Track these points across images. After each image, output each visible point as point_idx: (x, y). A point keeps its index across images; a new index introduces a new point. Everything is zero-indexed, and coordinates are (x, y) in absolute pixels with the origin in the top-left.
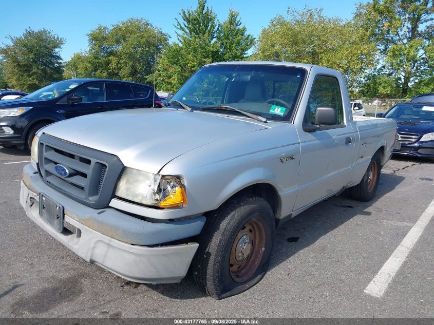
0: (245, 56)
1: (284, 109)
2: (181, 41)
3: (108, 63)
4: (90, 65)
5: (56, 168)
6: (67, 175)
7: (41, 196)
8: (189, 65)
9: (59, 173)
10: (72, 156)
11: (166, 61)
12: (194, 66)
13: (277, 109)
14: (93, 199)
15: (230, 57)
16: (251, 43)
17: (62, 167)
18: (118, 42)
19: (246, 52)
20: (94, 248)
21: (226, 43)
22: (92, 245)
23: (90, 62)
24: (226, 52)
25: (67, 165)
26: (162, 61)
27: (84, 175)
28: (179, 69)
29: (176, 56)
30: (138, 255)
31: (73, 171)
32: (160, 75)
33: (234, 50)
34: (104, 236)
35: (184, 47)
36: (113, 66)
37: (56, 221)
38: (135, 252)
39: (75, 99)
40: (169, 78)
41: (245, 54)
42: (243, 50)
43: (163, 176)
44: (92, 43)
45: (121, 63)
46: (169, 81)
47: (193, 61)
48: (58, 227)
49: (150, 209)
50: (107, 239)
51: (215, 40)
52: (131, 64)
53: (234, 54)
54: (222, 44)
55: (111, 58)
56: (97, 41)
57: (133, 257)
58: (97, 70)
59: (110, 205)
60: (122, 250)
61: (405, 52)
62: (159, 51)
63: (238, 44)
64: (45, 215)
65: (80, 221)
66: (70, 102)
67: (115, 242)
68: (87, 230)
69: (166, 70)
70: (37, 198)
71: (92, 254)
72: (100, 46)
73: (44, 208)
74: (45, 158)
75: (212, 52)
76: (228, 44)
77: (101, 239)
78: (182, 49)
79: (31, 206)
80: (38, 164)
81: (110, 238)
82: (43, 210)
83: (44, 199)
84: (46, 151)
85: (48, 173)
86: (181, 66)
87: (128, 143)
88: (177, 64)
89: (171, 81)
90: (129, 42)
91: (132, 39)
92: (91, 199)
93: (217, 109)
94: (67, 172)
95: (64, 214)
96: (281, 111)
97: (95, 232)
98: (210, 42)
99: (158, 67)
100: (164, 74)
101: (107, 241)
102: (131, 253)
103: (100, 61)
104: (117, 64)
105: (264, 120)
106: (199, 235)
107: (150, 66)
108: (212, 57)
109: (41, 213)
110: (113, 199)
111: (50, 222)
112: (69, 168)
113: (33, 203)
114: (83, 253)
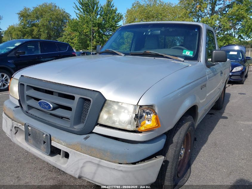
0: (117, 25)
1: (192, 52)
2: (78, 17)
3: (32, 31)
4: (20, 33)
5: (40, 104)
6: (51, 109)
7: (26, 126)
8: (84, 31)
9: (43, 107)
10: (51, 93)
11: (70, 30)
12: (87, 32)
13: (187, 52)
14: (77, 128)
15: (108, 27)
16: (121, 18)
17: (46, 103)
18: (38, 18)
19: (118, 23)
20: (82, 167)
21: (106, 18)
22: (81, 165)
23: (20, 31)
24: (106, 23)
25: (50, 101)
26: (67, 29)
27: (69, 109)
28: (78, 34)
29: (75, 26)
30: (125, 172)
31: (55, 106)
32: (66, 38)
33: (111, 22)
34: (93, 157)
35: (81, 21)
36: (35, 33)
37: (43, 146)
38: (124, 169)
39: (20, 53)
40: (72, 40)
41: (118, 24)
42: (116, 22)
43: (141, 106)
44: (21, 19)
45: (41, 32)
46: (72, 41)
47: (87, 29)
48: (45, 150)
49: (132, 133)
50: (96, 160)
51: (99, 16)
52: (46, 32)
53: (111, 25)
54: (104, 18)
55: (34, 27)
56: (24, 17)
57: (121, 173)
58: (25, 35)
59: (94, 131)
60: (112, 168)
61: (210, 22)
62: (65, 23)
63: (113, 18)
64: (32, 141)
65: (68, 146)
66: (17, 54)
67: (104, 163)
68: (75, 153)
69: (69, 34)
70: (23, 128)
71: (81, 172)
72: (26, 20)
73: (30, 135)
74: (27, 96)
75: (98, 23)
76: (107, 19)
77: (91, 160)
78: (79, 22)
79: (16, 133)
80: (19, 101)
81: (99, 159)
82: (29, 137)
83: (30, 128)
84: (27, 90)
85: (30, 107)
86: (79, 32)
87: (106, 80)
88: (76, 31)
89: (73, 41)
90: (45, 18)
91: (47, 16)
92: (75, 127)
93: (143, 54)
94: (51, 106)
95: (51, 140)
96: (190, 53)
97: (83, 154)
98: (96, 18)
99: (65, 33)
100: (69, 37)
101: (97, 162)
102: (119, 170)
103: (27, 30)
104: (38, 32)
105: (183, 60)
106: (163, 149)
107: (59, 33)
108: (98, 26)
109: (26, 139)
110: (96, 127)
111: (37, 146)
112: (52, 103)
113: (17, 131)
114: (72, 171)
